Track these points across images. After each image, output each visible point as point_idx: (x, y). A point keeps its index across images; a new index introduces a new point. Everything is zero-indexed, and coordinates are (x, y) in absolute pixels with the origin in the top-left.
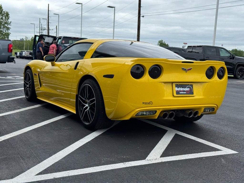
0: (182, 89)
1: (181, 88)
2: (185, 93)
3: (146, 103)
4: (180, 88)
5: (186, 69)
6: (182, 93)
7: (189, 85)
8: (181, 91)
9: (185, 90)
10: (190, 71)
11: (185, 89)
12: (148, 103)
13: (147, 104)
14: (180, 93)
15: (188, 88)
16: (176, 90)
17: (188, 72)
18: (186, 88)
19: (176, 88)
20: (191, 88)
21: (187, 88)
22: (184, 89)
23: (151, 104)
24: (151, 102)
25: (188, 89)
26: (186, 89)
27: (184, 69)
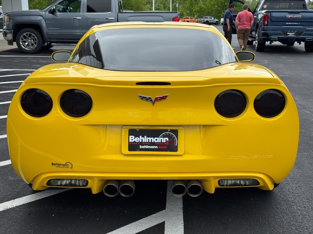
0: (148, 138)
1: (145, 137)
2: (156, 147)
3: (59, 165)
4: (141, 137)
5: (150, 98)
6: (147, 147)
7: (166, 131)
8: (142, 144)
9: (156, 141)
10: (163, 101)
11: (156, 138)
12: (64, 165)
13: (62, 166)
14: (141, 147)
15: (164, 137)
16: (130, 141)
17: (157, 103)
18: (158, 137)
19: (130, 137)
20: (174, 138)
21: (161, 137)
22: (152, 138)
23: (70, 167)
24: (69, 164)
25: (164, 140)
26: (158, 139)
27: (146, 97)
